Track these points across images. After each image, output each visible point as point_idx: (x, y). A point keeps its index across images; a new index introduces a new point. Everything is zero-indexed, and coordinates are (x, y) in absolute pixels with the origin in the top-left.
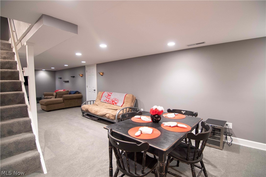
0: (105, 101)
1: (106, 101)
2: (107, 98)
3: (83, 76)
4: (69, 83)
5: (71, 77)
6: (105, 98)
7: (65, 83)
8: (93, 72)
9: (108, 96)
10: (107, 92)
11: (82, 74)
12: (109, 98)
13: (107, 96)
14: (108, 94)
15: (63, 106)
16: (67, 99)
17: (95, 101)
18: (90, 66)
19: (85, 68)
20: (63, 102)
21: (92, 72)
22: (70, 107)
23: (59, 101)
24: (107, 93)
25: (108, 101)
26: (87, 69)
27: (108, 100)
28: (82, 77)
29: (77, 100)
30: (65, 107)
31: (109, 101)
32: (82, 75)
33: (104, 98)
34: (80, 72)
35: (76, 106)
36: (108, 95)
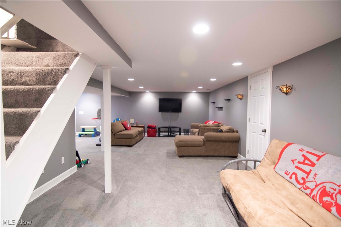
0: (291, 178)
1: (294, 176)
2: (297, 167)
3: (243, 97)
4: (222, 110)
5: (225, 100)
6: (292, 169)
7: (218, 110)
8: (264, 88)
9: (303, 163)
10: (300, 147)
11: (241, 93)
12: (308, 173)
13: (299, 162)
14: (303, 156)
15: (202, 151)
16: (210, 141)
17: (260, 161)
18: (258, 73)
19: (248, 80)
20: (204, 145)
21: (262, 88)
22: (215, 155)
23: (196, 143)
24: (301, 150)
25: (302, 181)
26: (251, 82)
27: (303, 178)
28: (241, 99)
29: (228, 144)
30: (206, 155)
31: (307, 184)
32: (242, 95)
33: (286, 165)
34: (239, 90)
35: (226, 155)
36: (302, 159)
